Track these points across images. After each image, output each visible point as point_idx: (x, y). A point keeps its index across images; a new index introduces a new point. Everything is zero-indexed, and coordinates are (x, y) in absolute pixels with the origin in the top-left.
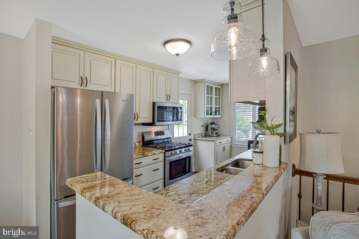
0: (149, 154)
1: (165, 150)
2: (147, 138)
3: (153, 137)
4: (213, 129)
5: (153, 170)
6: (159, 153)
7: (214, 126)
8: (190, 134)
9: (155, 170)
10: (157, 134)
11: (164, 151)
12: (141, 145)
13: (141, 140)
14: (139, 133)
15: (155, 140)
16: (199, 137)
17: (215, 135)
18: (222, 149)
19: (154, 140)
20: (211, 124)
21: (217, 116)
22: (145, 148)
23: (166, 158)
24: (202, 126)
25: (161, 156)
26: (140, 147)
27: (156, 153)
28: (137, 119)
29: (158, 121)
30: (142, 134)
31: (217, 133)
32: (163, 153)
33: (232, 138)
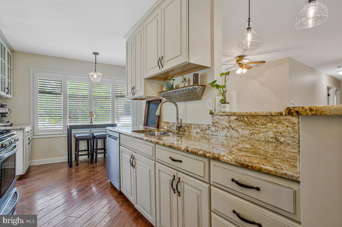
4: (3, 115)
7: (7, 110)
18: (28, 142)
21: (9, 96)
31: (8, 122)
33: (33, 127)
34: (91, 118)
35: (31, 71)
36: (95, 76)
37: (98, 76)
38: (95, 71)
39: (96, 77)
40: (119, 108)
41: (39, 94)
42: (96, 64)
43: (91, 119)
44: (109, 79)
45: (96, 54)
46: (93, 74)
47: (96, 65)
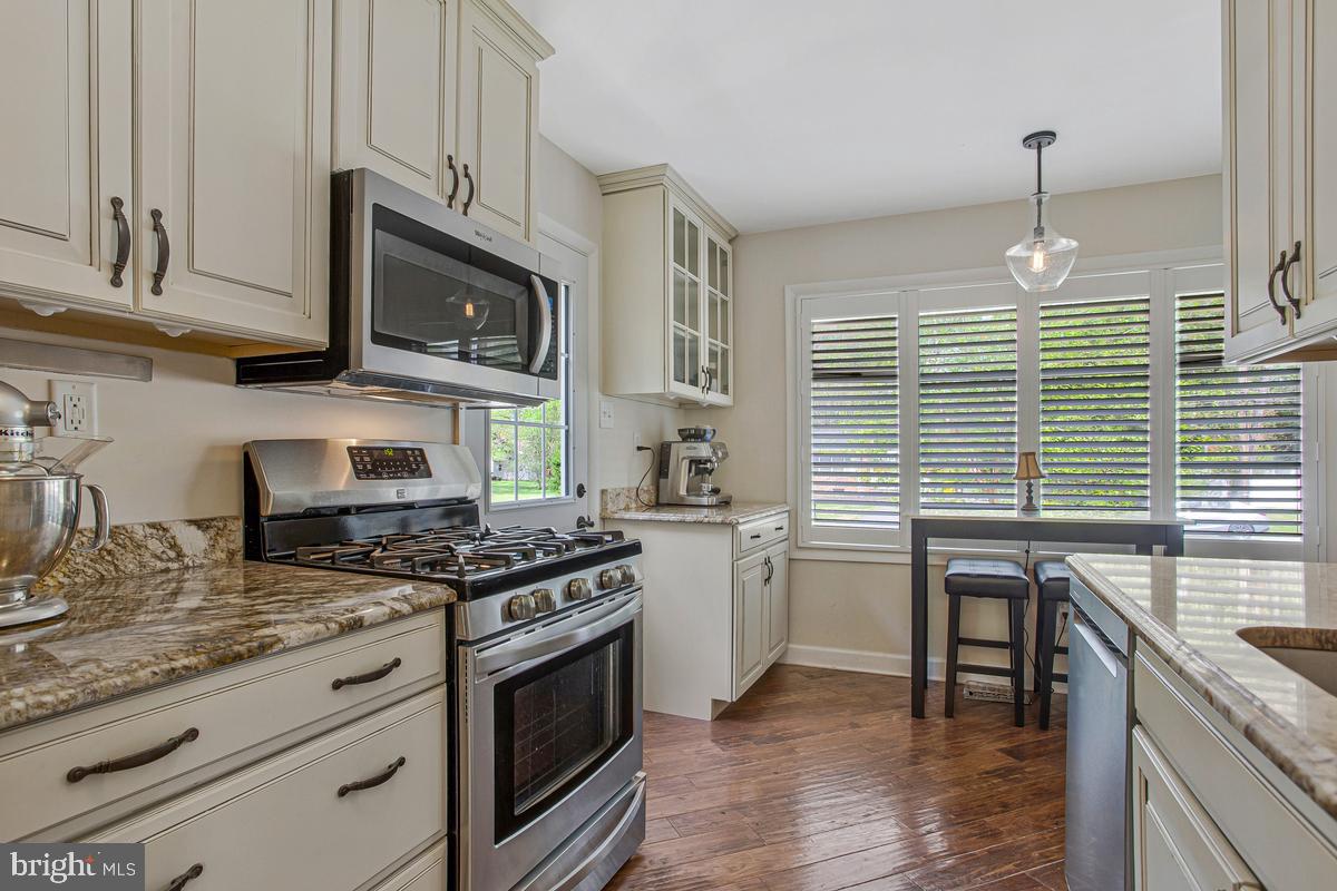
0: (293, 634)
1: (449, 583)
2: (285, 491)
3: (341, 486)
4: (700, 467)
5: (343, 792)
6: (396, 617)
7: (704, 450)
8: (581, 491)
9: (358, 787)
10: (374, 462)
11: (441, 593)
12: (231, 554)
13: (229, 503)
14: (213, 449)
15: (360, 509)
16: (627, 509)
17: (705, 500)
18: (758, 573)
19: (345, 511)
20: (685, 439)
21: (715, 397)
22: (266, 572)
23: (469, 656)
24: (639, 448)
25: (421, 646)
26: (217, 564)
27: (369, 612)
28: (158, 277)
29: (378, 338)
30: (238, 458)
31: (715, 491)
32: (433, 607)
33: (793, 516)
34: (1030, 485)
35: (789, 296)
36: (1038, 261)
37: (1055, 261)
38: (1039, 231)
39: (1041, 265)
40: (1242, 425)
41: (815, 385)
42: (1040, 192)
43: (1030, 491)
44: (1131, 267)
45: (1039, 140)
46: (1024, 254)
47: (1040, 203)
